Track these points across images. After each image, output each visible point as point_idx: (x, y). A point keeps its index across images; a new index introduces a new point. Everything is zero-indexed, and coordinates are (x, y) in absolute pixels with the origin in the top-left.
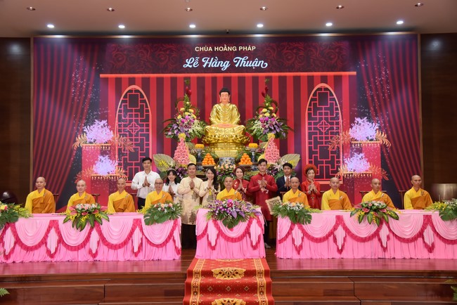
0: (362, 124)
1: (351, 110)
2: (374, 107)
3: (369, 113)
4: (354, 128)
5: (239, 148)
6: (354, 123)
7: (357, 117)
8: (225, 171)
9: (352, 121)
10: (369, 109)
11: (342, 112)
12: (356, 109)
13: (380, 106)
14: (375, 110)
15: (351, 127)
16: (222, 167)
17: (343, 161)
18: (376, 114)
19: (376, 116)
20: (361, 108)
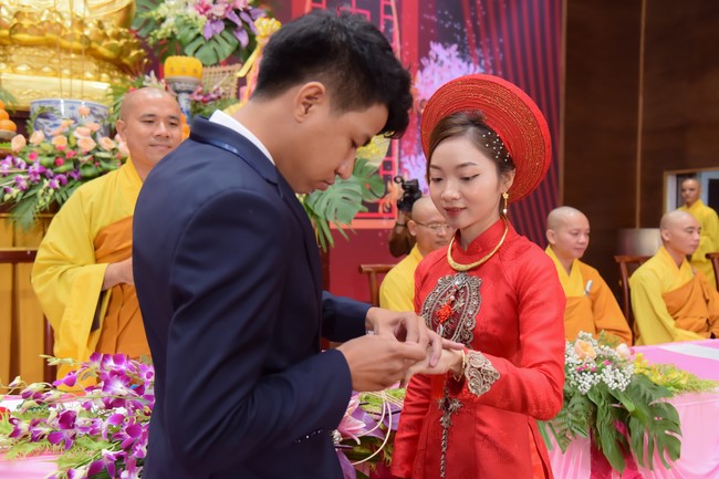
0: (447, 62)
1: (422, 21)
2: (474, 20)
3: (462, 35)
4: (427, 72)
5: (112, 77)
6: (428, 57)
7: (437, 41)
8: (76, 163)
9: (424, 51)
10: (463, 25)
11: (400, 21)
12: (434, 18)
13: (486, 19)
14: (476, 29)
15: (422, 68)
16: (59, 141)
17: (400, 164)
18: (478, 39)
19: (478, 46)
20: (446, 19)
